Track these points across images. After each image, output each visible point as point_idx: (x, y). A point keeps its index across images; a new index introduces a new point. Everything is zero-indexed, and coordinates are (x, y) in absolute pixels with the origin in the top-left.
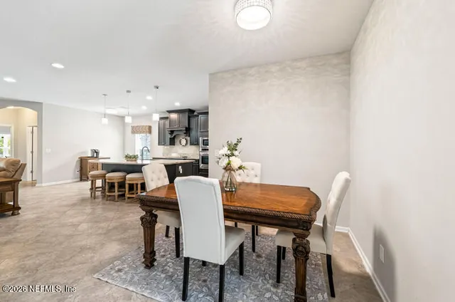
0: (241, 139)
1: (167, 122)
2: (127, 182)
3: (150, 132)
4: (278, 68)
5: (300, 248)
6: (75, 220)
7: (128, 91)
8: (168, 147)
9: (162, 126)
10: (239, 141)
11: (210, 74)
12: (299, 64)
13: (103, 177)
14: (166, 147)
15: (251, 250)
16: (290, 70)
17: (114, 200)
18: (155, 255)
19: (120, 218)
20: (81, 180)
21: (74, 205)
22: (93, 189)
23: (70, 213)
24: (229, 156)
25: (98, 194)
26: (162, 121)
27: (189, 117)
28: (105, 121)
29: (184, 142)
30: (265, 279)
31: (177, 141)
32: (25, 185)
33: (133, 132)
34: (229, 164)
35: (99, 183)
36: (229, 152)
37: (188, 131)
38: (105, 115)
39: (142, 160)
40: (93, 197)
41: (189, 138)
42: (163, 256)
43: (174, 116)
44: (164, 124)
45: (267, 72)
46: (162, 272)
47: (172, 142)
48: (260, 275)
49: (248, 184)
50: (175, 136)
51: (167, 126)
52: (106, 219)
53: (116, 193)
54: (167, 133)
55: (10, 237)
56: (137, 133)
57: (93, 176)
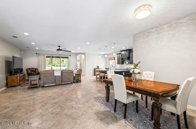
0: (140, 62)
1: (120, 55)
2: (106, 77)
3: (115, 59)
4: (167, 26)
5: (155, 105)
6: (92, 86)
7: (106, 47)
8: (121, 65)
9: (118, 57)
10: (139, 63)
11: (134, 36)
12: (182, 21)
13: (99, 74)
14: (120, 65)
15: (145, 107)
16: (175, 25)
17: (102, 82)
18: (109, 98)
19: (102, 87)
20: (94, 75)
21: (92, 82)
22: (97, 78)
23: (91, 84)
24: (134, 68)
25: (98, 80)
26: (118, 55)
27: (129, 53)
28: (100, 57)
29: (127, 63)
30: (147, 117)
31: (124, 62)
32: (82, 76)
33: (109, 60)
34: (133, 71)
35: (98, 76)
36: (134, 67)
37: (129, 58)
38: (100, 55)
39: (111, 69)
40: (97, 80)
41: (129, 61)
42: (112, 100)
43: (123, 53)
44: (119, 56)
45: (161, 29)
46: (111, 104)
47: (123, 63)
48: (145, 115)
49: (147, 81)
50: (124, 61)
51: (121, 57)
52: (99, 87)
53: (102, 80)
54: (121, 59)
55: (79, 87)
56: (110, 60)
57: (97, 74)
